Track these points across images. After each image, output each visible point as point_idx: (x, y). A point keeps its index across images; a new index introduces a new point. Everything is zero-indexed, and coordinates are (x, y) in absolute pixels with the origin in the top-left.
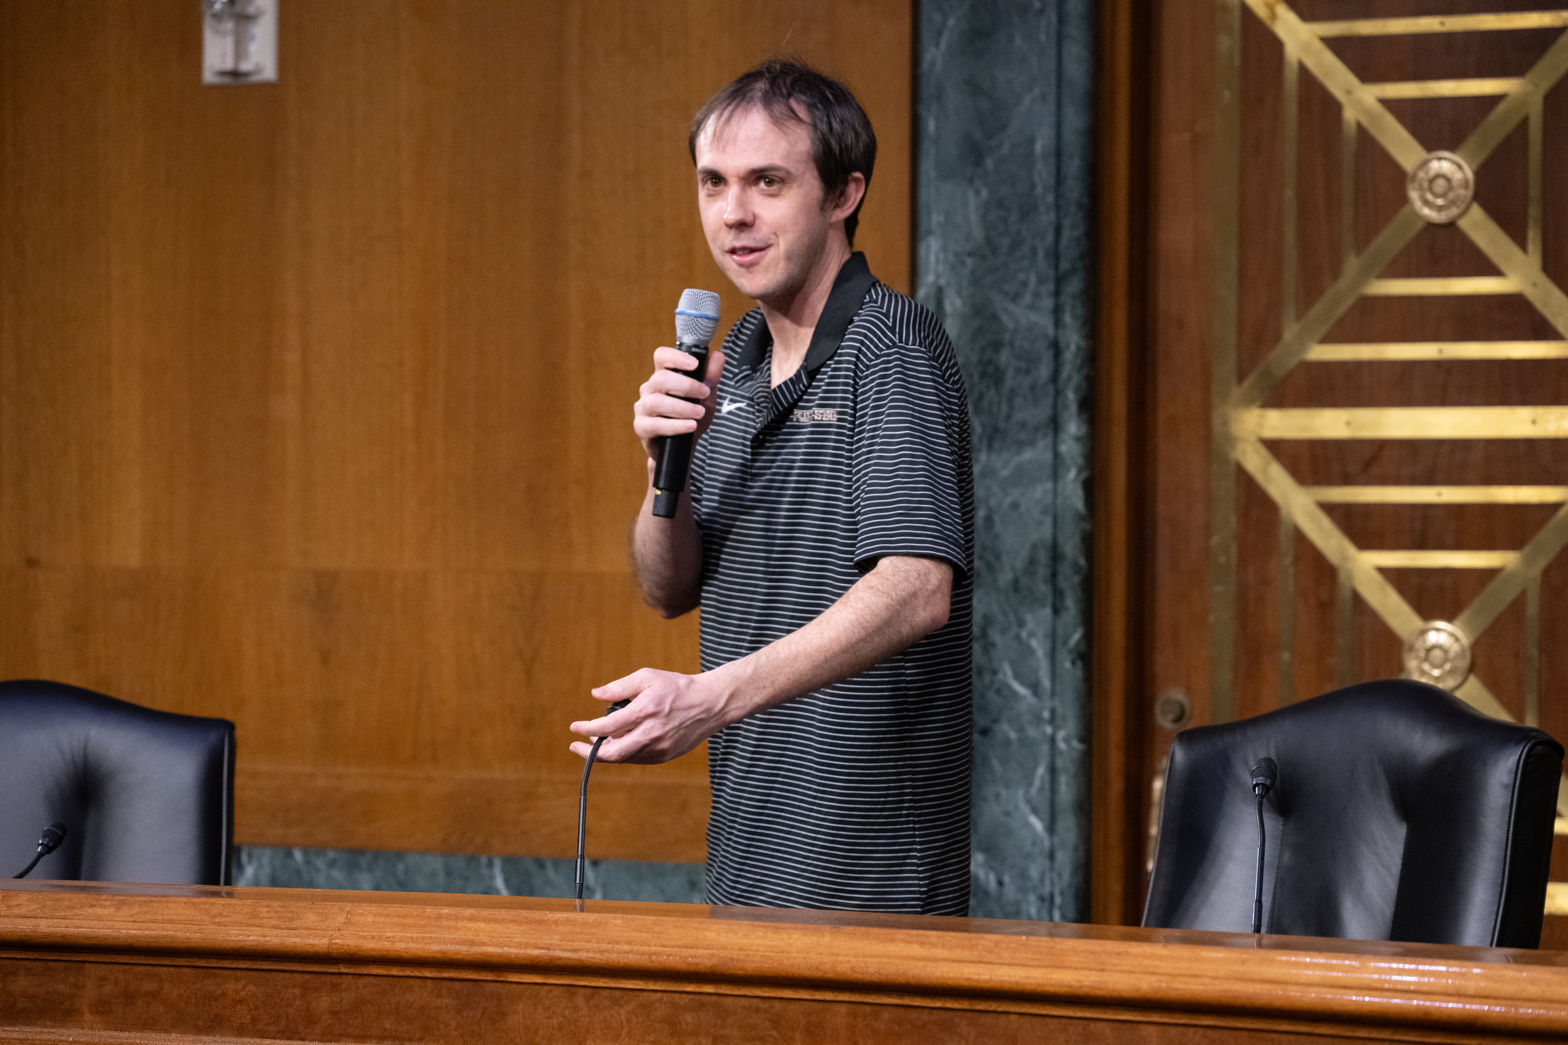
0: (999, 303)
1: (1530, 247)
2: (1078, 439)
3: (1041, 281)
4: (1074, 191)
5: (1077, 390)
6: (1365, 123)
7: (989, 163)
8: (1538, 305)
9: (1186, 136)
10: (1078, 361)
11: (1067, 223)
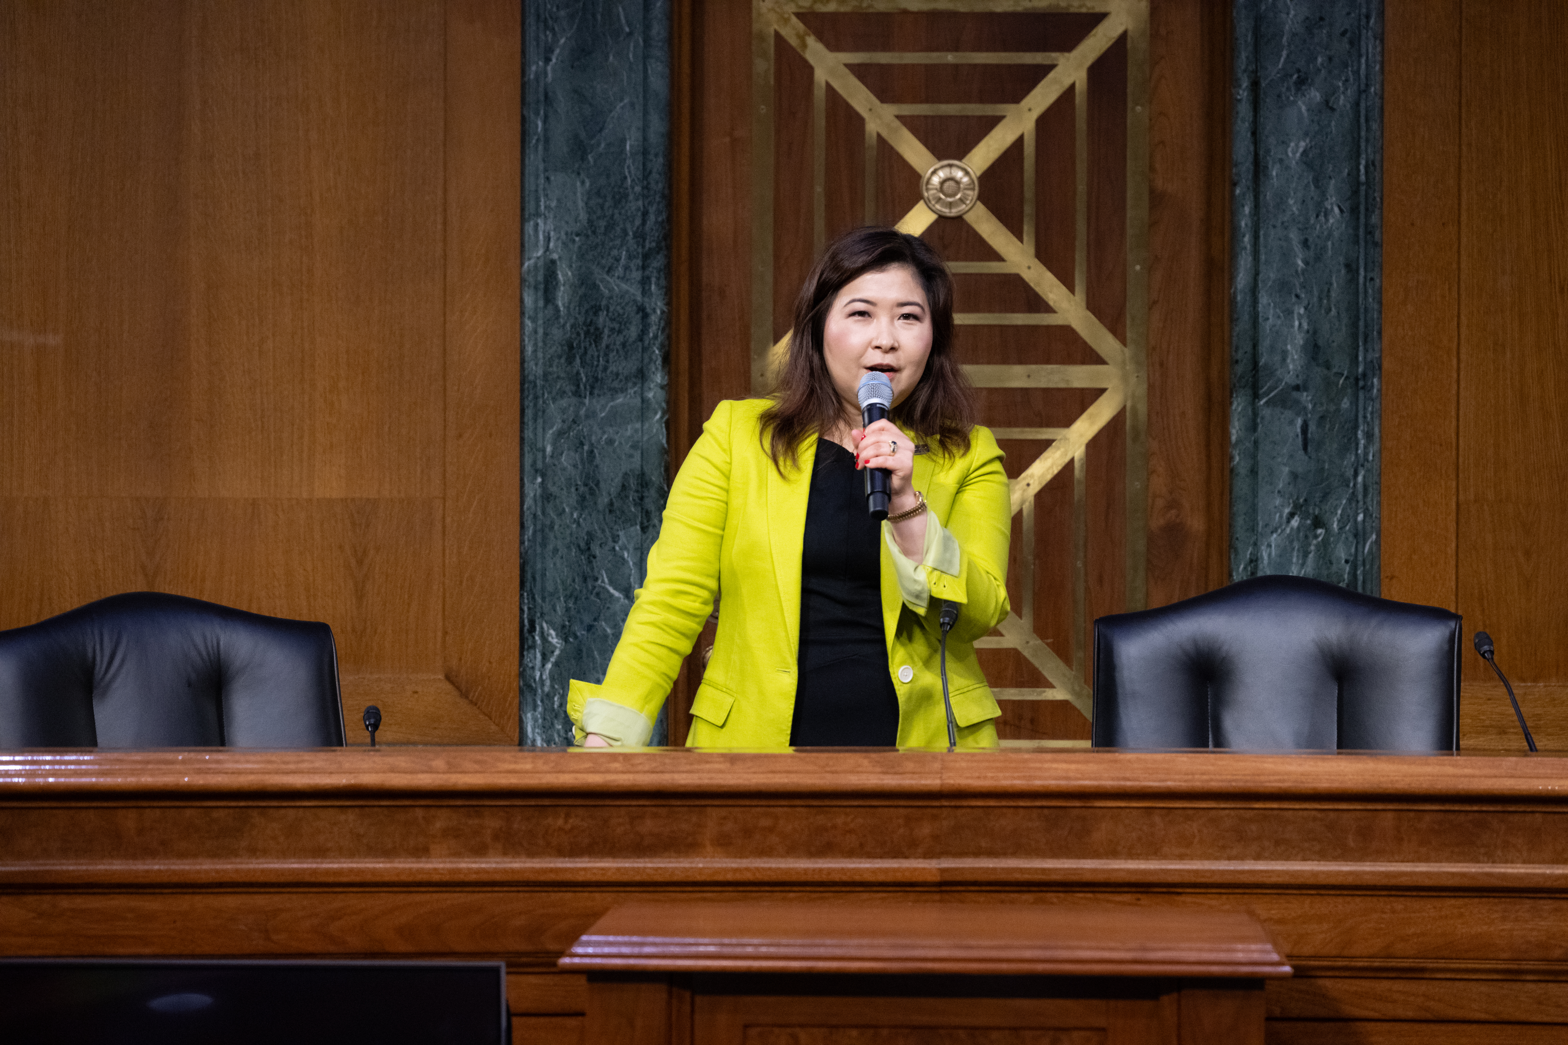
0: (598, 274)
1: (1025, 238)
2: (662, 387)
3: (630, 257)
4: (657, 184)
5: (662, 347)
6: (884, 134)
7: (590, 158)
8: (1032, 285)
9: (727, 140)
10: (662, 324)
11: (652, 210)
